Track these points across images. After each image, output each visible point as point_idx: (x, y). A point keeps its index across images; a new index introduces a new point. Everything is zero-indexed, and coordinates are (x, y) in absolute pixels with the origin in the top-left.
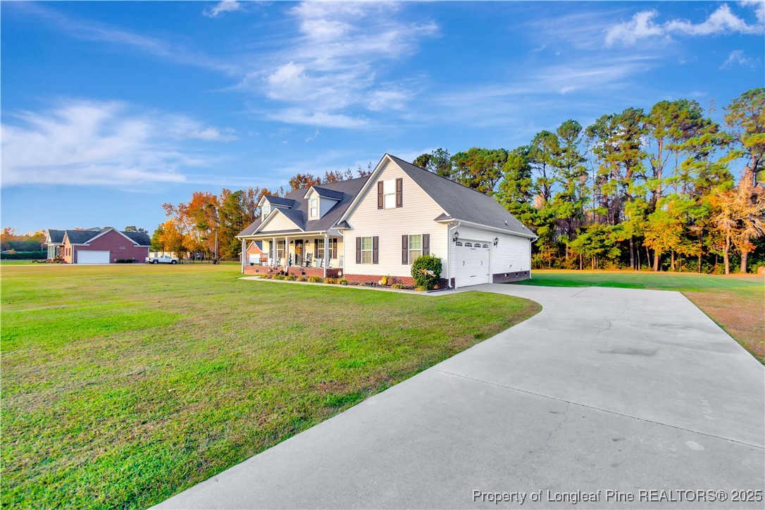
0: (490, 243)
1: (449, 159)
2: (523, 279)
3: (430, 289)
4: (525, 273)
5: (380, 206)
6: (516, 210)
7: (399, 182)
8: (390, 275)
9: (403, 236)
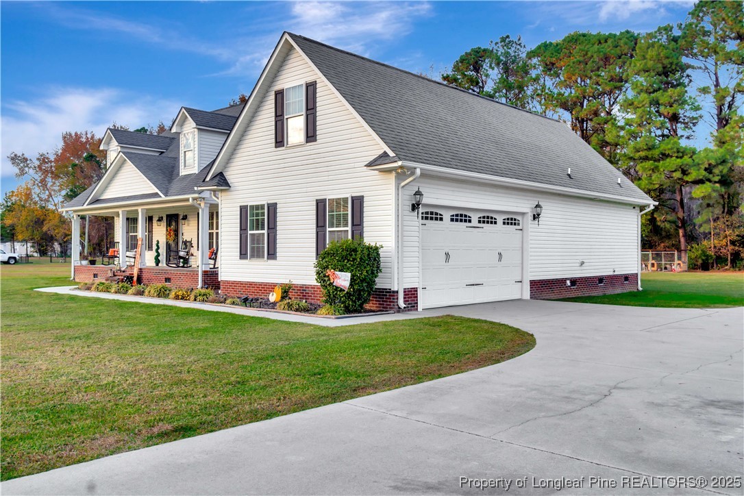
0: (523, 214)
1: (524, 56)
2: (618, 291)
3: (349, 311)
4: (626, 278)
5: (280, 141)
6: (649, 154)
7: (311, 88)
8: (295, 282)
9: (318, 202)
